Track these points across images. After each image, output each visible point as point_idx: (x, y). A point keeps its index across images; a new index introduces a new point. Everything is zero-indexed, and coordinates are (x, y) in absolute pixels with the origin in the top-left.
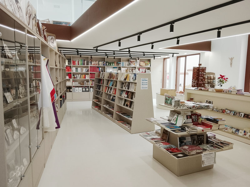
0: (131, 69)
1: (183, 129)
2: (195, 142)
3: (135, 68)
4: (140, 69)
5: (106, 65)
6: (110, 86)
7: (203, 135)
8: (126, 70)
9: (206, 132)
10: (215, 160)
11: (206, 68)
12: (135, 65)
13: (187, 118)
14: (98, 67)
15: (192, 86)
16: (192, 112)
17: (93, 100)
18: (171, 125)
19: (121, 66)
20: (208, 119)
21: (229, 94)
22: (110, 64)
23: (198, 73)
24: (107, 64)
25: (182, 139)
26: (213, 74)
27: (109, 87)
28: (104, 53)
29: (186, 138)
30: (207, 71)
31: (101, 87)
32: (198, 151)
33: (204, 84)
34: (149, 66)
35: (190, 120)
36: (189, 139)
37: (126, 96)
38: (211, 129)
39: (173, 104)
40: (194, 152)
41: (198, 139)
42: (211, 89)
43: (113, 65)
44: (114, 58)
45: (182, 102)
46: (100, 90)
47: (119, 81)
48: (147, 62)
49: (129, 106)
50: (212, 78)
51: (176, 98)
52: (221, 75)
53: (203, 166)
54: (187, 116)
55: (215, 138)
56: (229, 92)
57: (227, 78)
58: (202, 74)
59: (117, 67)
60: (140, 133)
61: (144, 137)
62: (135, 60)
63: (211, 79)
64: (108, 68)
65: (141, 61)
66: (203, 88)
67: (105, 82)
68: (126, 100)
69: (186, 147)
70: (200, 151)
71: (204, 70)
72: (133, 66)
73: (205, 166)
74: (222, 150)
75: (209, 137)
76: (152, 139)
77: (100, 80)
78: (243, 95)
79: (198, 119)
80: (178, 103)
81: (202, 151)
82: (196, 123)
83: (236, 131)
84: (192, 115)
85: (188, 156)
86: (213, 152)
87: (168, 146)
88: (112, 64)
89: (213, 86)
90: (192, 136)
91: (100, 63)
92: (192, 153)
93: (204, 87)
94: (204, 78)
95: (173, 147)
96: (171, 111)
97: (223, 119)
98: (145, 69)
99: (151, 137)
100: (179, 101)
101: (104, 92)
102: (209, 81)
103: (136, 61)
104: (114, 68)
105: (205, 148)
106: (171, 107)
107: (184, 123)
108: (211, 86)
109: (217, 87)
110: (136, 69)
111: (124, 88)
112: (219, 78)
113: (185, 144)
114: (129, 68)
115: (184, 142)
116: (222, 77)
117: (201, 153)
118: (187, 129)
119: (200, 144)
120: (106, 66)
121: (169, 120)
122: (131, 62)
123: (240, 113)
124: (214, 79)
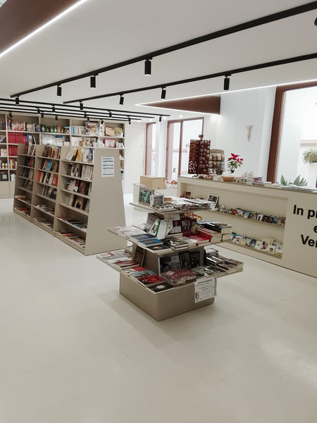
0: (89, 139)
1: (166, 243)
2: (186, 264)
3: (97, 138)
4: (106, 141)
5: (42, 131)
6: (48, 170)
7: (199, 252)
8: (80, 142)
9: (203, 247)
10: (215, 291)
11: (210, 142)
12: (97, 132)
13: (174, 226)
14: (25, 135)
15: (189, 173)
16: (181, 215)
17: (16, 197)
18: (149, 238)
19: (70, 133)
20: (206, 226)
21: (242, 184)
22: (48, 129)
23: (198, 150)
24: (43, 129)
25: (165, 260)
26: (222, 152)
27: (45, 173)
28: (35, 109)
29: (172, 258)
30: (212, 147)
31: (31, 173)
32: (189, 278)
33: (207, 168)
34: (122, 137)
35: (178, 229)
36: (176, 260)
37: (76, 188)
38: (210, 241)
39: (152, 203)
40: (183, 280)
41: (190, 257)
42: (216, 177)
43: (55, 130)
44: (56, 119)
45: (166, 199)
46: (27, 177)
47: (63, 161)
48: (118, 129)
49: (81, 207)
50: (220, 158)
51: (158, 193)
52: (233, 155)
53: (196, 302)
54: (174, 222)
55: (217, 255)
56: (242, 182)
57: (242, 160)
58: (204, 152)
59: (62, 136)
60: (98, 255)
61: (104, 260)
62: (95, 124)
63: (217, 161)
64: (44, 137)
65: (108, 126)
66: (205, 176)
67: (37, 163)
68: (76, 197)
69: (170, 273)
70: (192, 278)
71: (207, 144)
72: (92, 134)
73: (199, 300)
74: (227, 274)
75: (209, 254)
76: (117, 263)
77: (27, 160)
78: (262, 186)
79: (191, 227)
80: (160, 201)
81: (195, 277)
82: (188, 233)
83: (251, 243)
84: (182, 219)
85: (173, 287)
86: (213, 278)
87: (143, 273)
88: (52, 130)
89: (219, 172)
90: (181, 254)
91: (29, 126)
92: (179, 282)
93: (207, 173)
94: (207, 159)
95: (151, 273)
96: (149, 214)
97: (229, 225)
98: (114, 141)
99: (115, 260)
100: (161, 197)
101: (35, 180)
102: (215, 163)
103: (99, 126)
104: (57, 136)
105: (201, 272)
106: (149, 207)
107: (169, 234)
108: (217, 171)
109: (226, 174)
110: (98, 140)
111: (72, 174)
112: (230, 159)
113: (170, 269)
114: (85, 139)
115: (168, 265)
116: (234, 157)
117: (195, 280)
118: (172, 244)
119: (194, 266)
120: (40, 133)
121: (145, 230)
122: (89, 127)
123: (257, 214)
124: (222, 160)
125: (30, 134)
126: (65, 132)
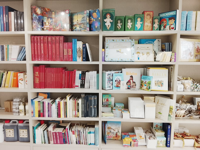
91: (78, 18)
125: (79, 38)
126: (162, 26)
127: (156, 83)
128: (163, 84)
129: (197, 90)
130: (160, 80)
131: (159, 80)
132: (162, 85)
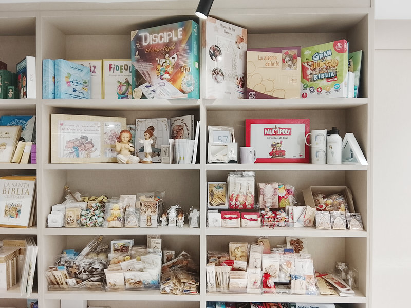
4: (257, 130)
12: (186, 79)
110: (202, 124)
122: (147, 55)
126: (11, 90)
127: (8, 209)
128: (20, 211)
129: (92, 225)
130: (16, 202)
131: (15, 204)
132: (17, 215)
